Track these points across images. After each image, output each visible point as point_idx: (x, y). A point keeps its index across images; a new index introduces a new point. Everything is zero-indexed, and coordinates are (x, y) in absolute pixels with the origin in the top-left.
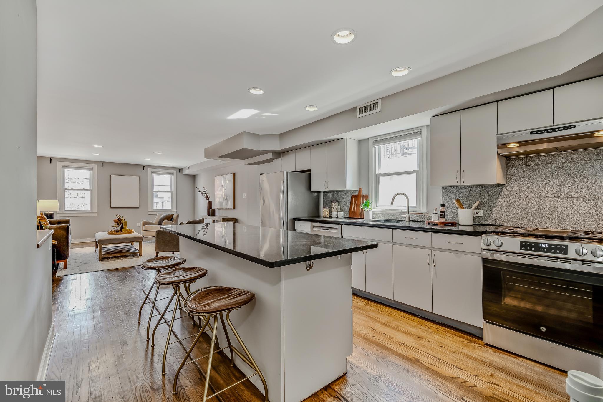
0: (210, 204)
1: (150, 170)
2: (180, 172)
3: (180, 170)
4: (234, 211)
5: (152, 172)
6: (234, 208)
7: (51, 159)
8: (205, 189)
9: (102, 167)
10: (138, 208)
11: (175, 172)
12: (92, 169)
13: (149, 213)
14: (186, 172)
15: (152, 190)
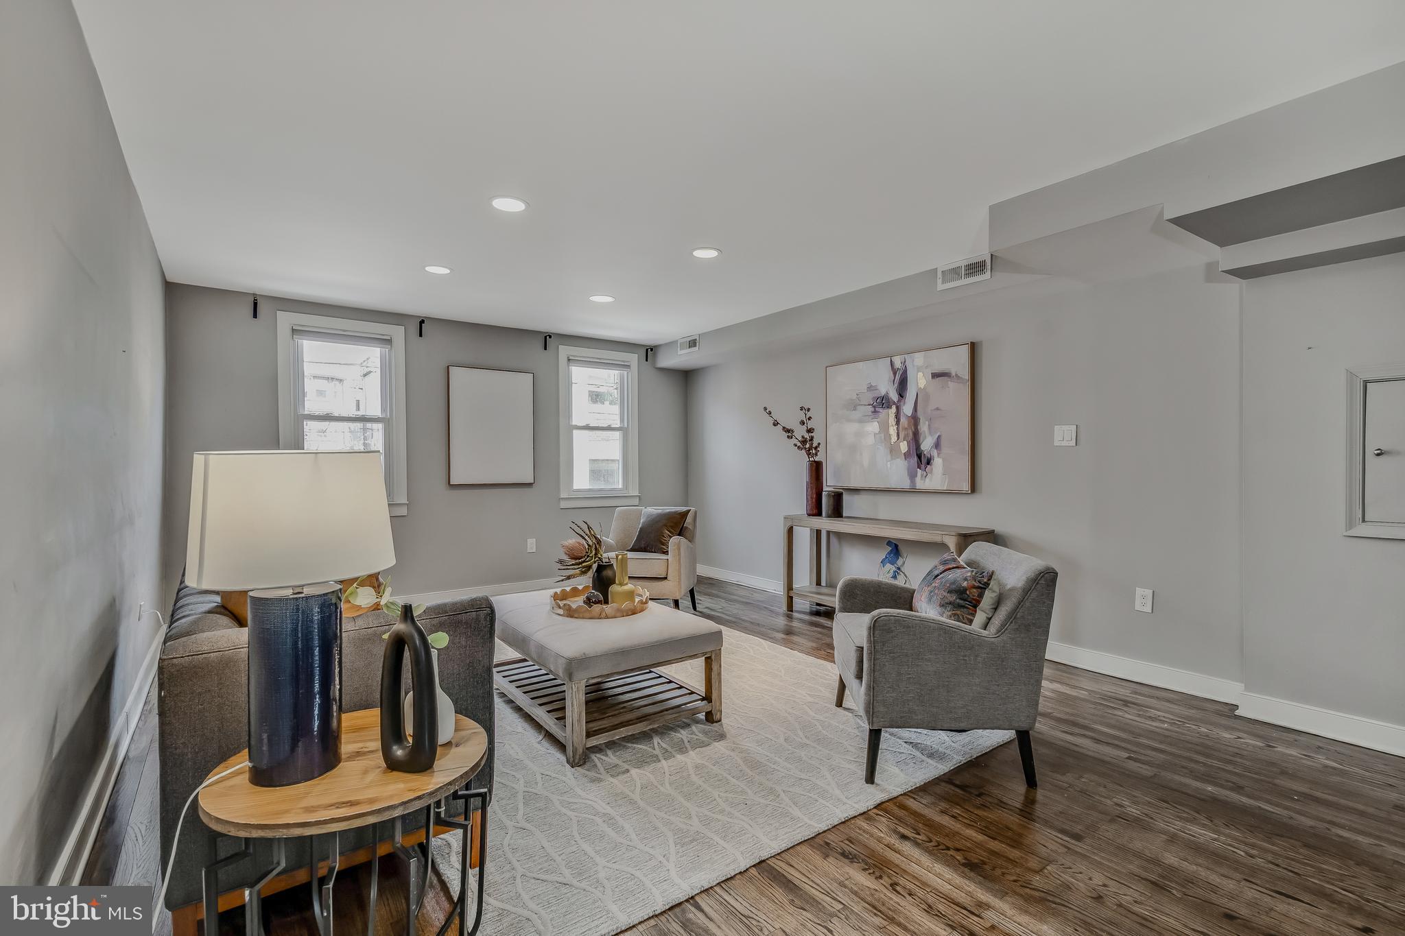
0: (816, 470)
1: (564, 351)
2: (647, 360)
3: (650, 352)
4: (976, 497)
5: (569, 360)
6: (974, 488)
7: (255, 304)
8: (809, 414)
9: (421, 335)
10: (529, 485)
11: (633, 359)
12: (389, 342)
13: (563, 504)
14: (668, 360)
15: (569, 423)
